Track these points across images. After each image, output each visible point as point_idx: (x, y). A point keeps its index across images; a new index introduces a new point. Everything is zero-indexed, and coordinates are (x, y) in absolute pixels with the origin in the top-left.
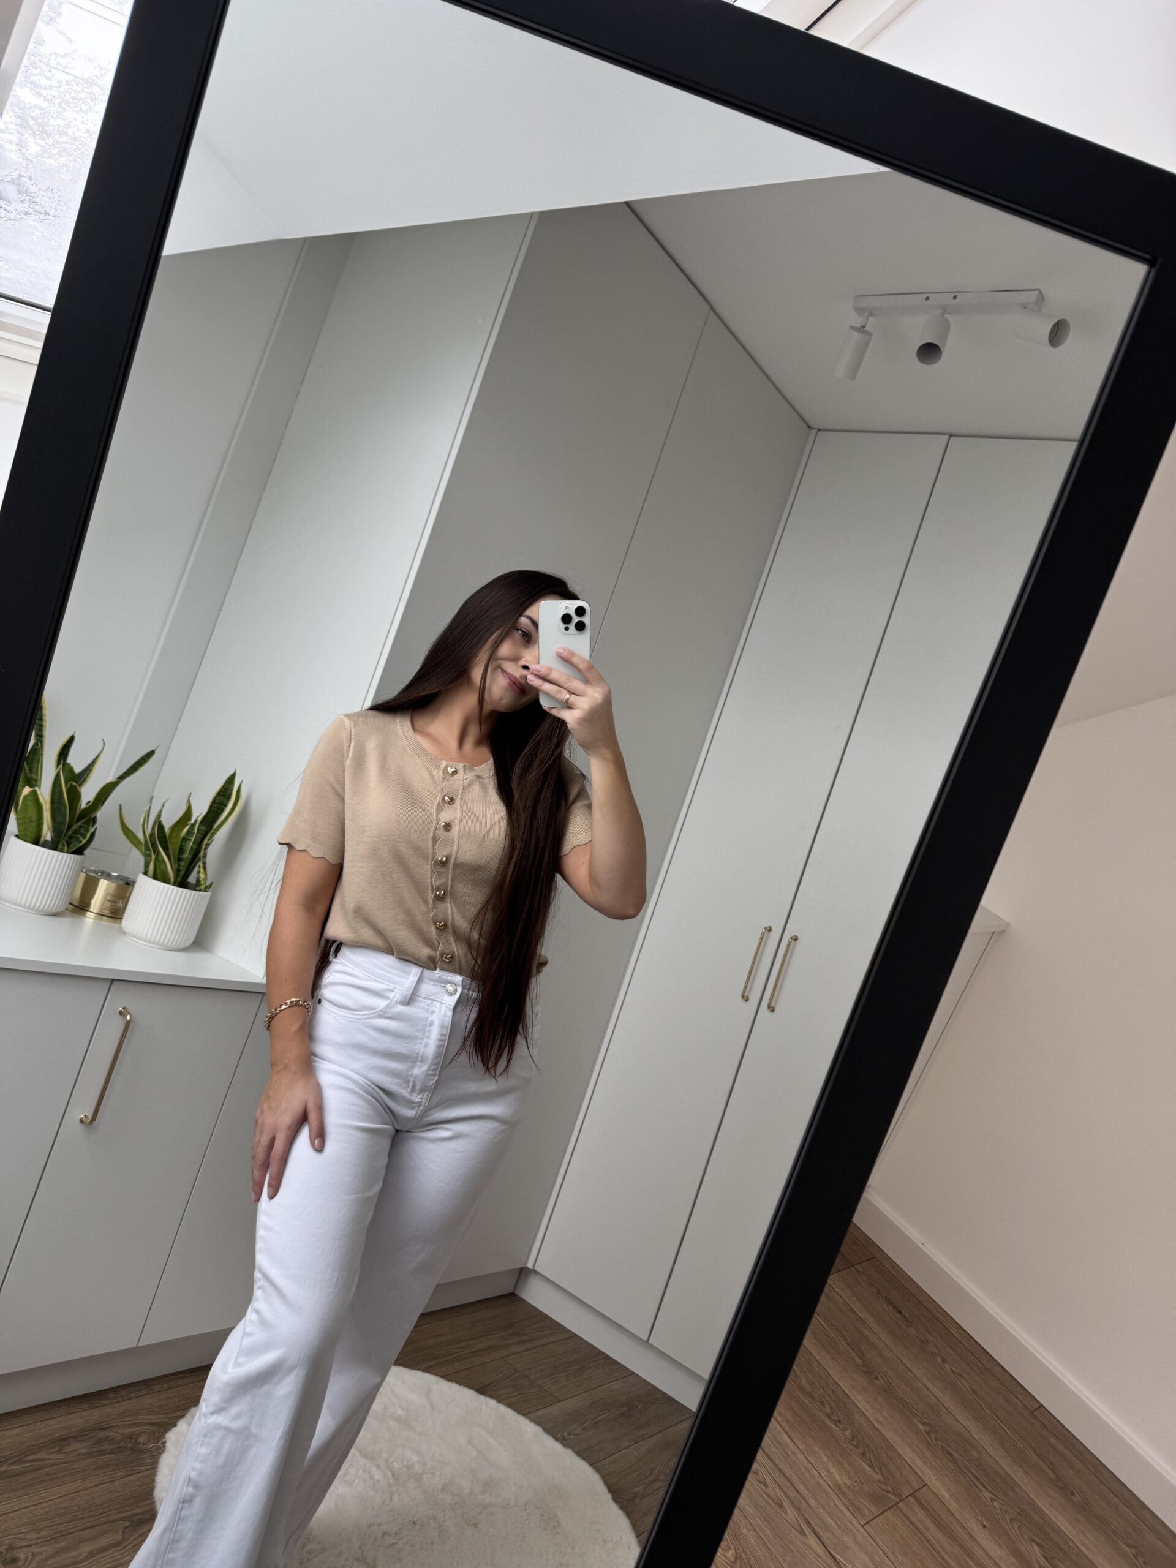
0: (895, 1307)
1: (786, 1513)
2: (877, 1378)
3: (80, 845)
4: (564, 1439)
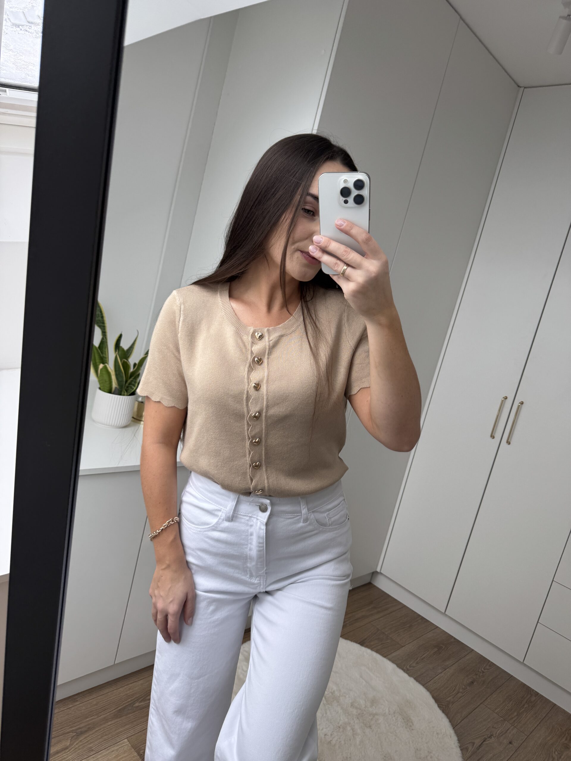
3: (132, 391)
4: (408, 670)
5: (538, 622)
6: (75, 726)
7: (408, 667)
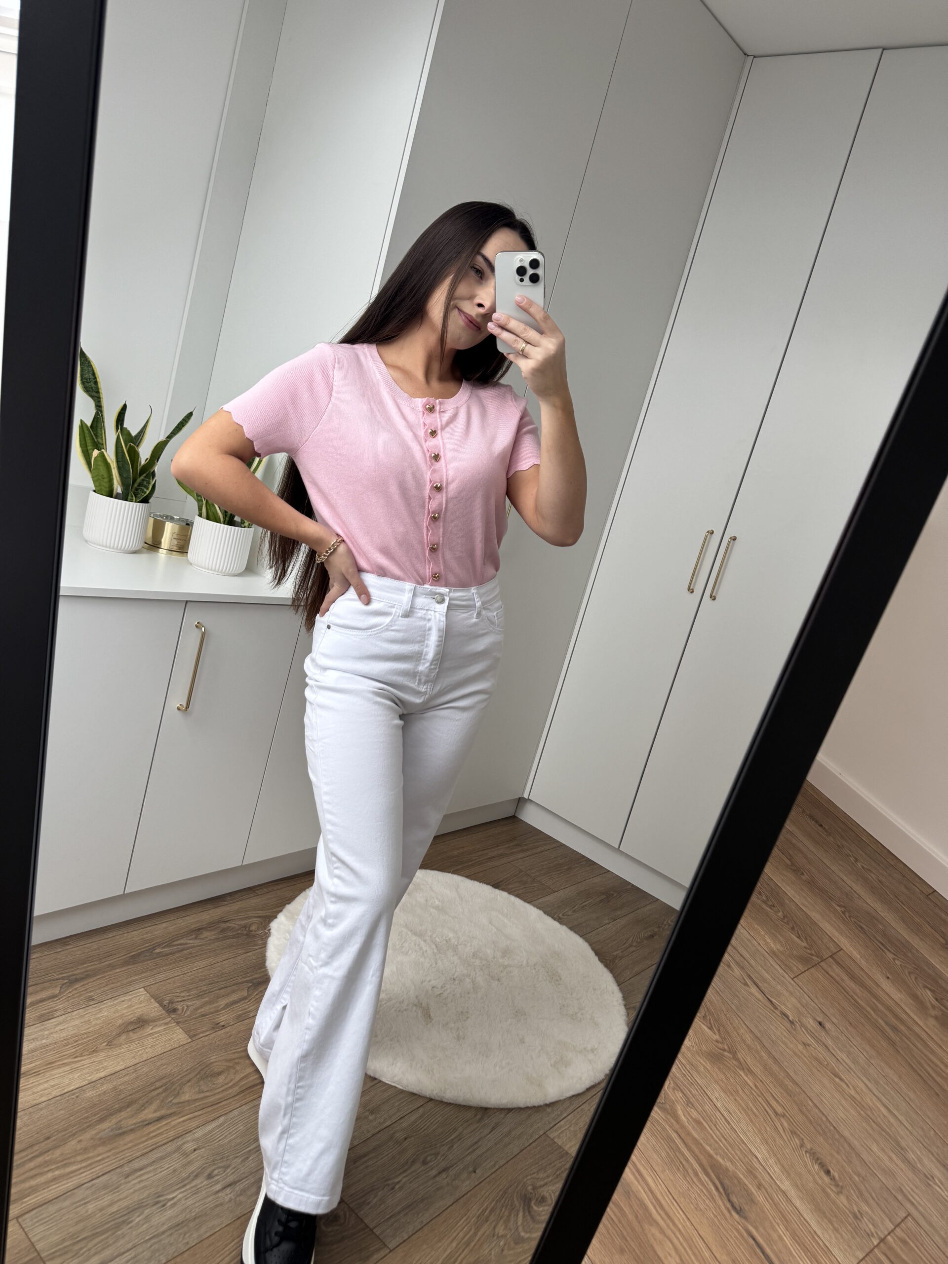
0: (817, 822)
1: (733, 970)
2: (803, 874)
3: (145, 495)
6: (67, 973)
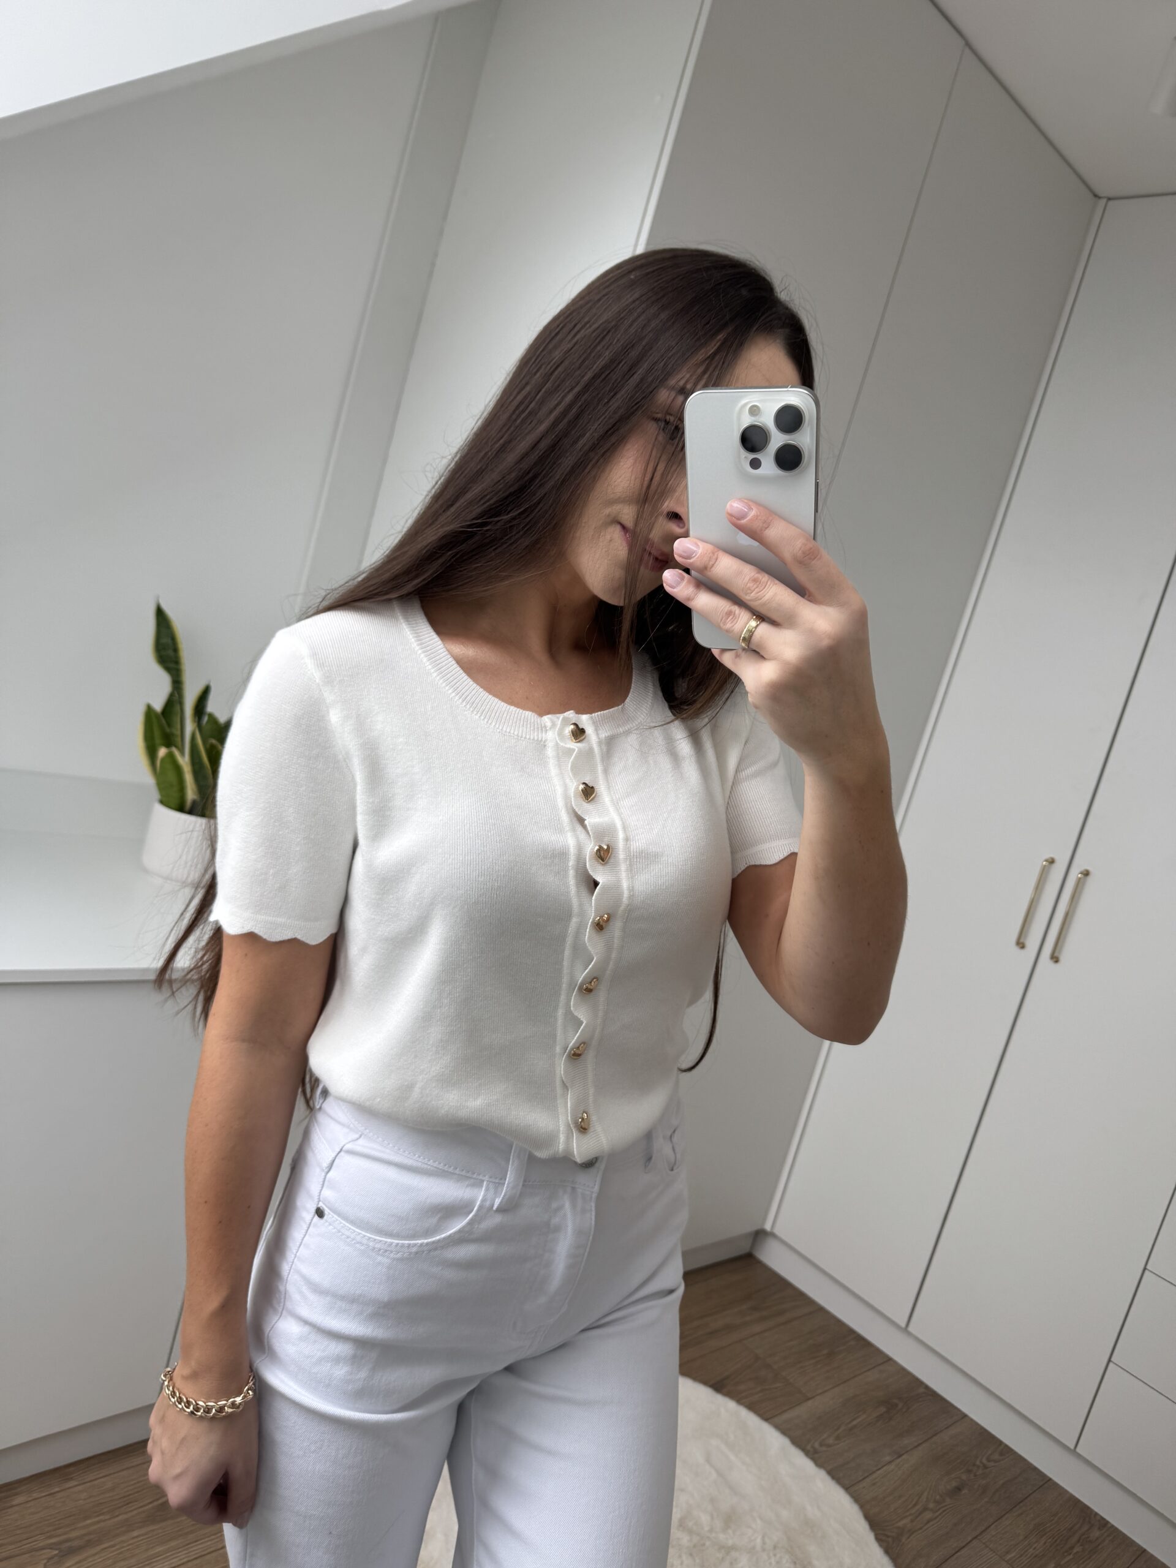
4: (816, 1452)
5: (1109, 1361)
6: (60, 1535)
7: (817, 1445)
